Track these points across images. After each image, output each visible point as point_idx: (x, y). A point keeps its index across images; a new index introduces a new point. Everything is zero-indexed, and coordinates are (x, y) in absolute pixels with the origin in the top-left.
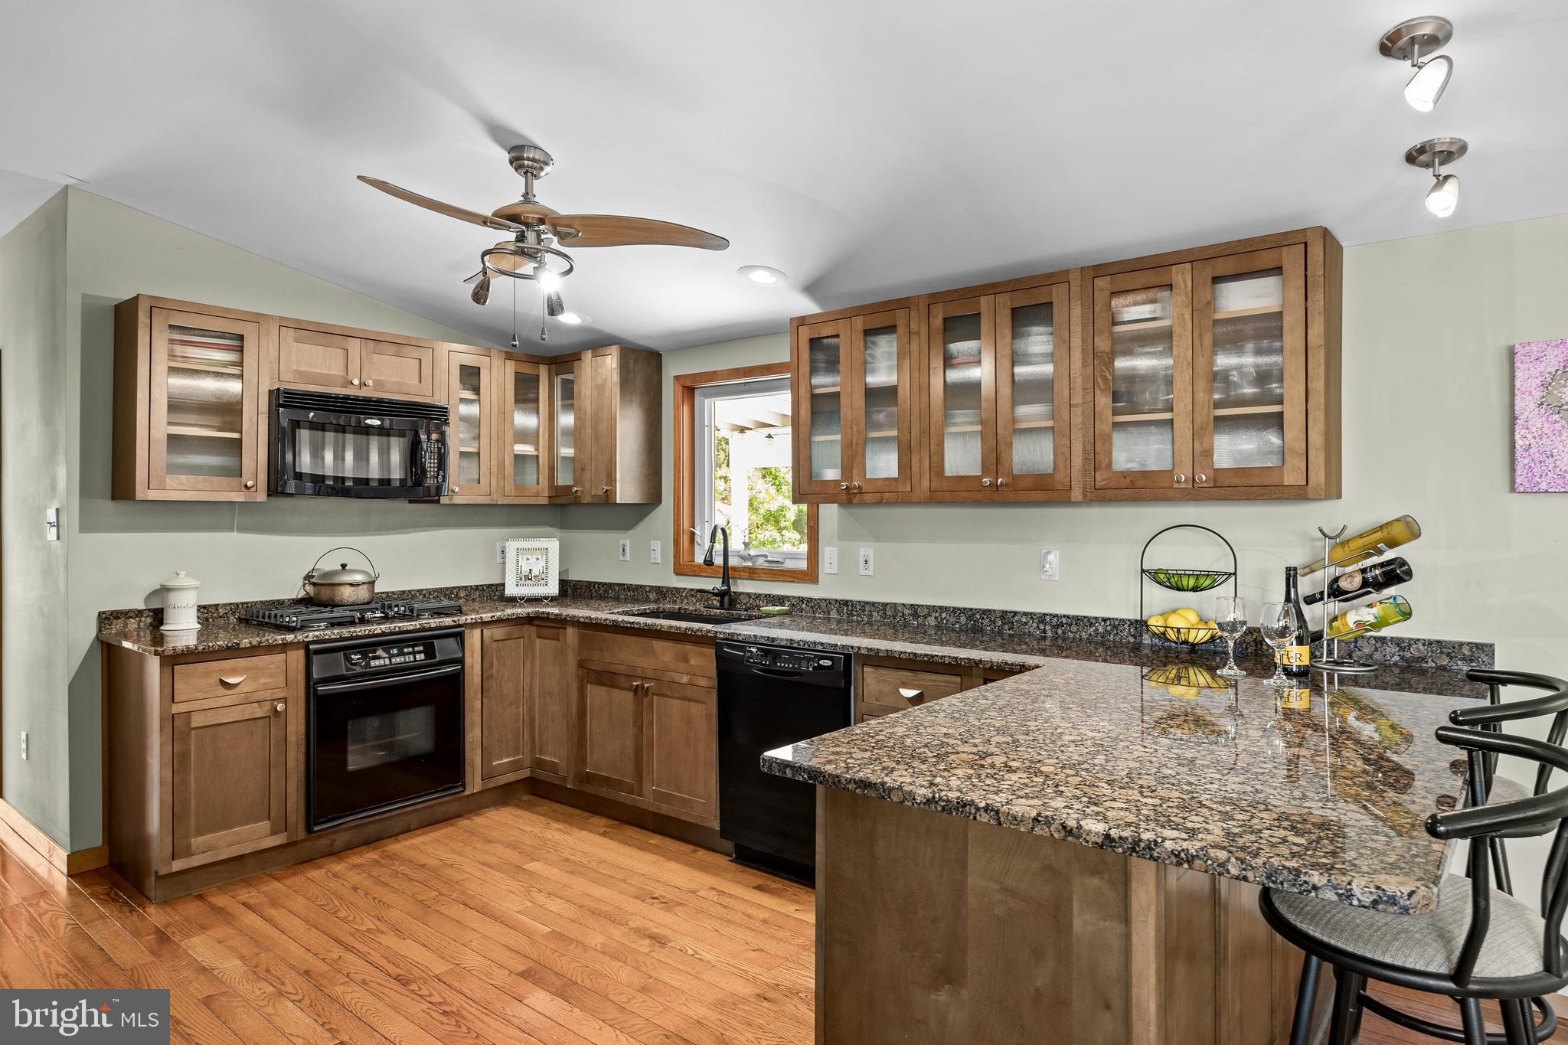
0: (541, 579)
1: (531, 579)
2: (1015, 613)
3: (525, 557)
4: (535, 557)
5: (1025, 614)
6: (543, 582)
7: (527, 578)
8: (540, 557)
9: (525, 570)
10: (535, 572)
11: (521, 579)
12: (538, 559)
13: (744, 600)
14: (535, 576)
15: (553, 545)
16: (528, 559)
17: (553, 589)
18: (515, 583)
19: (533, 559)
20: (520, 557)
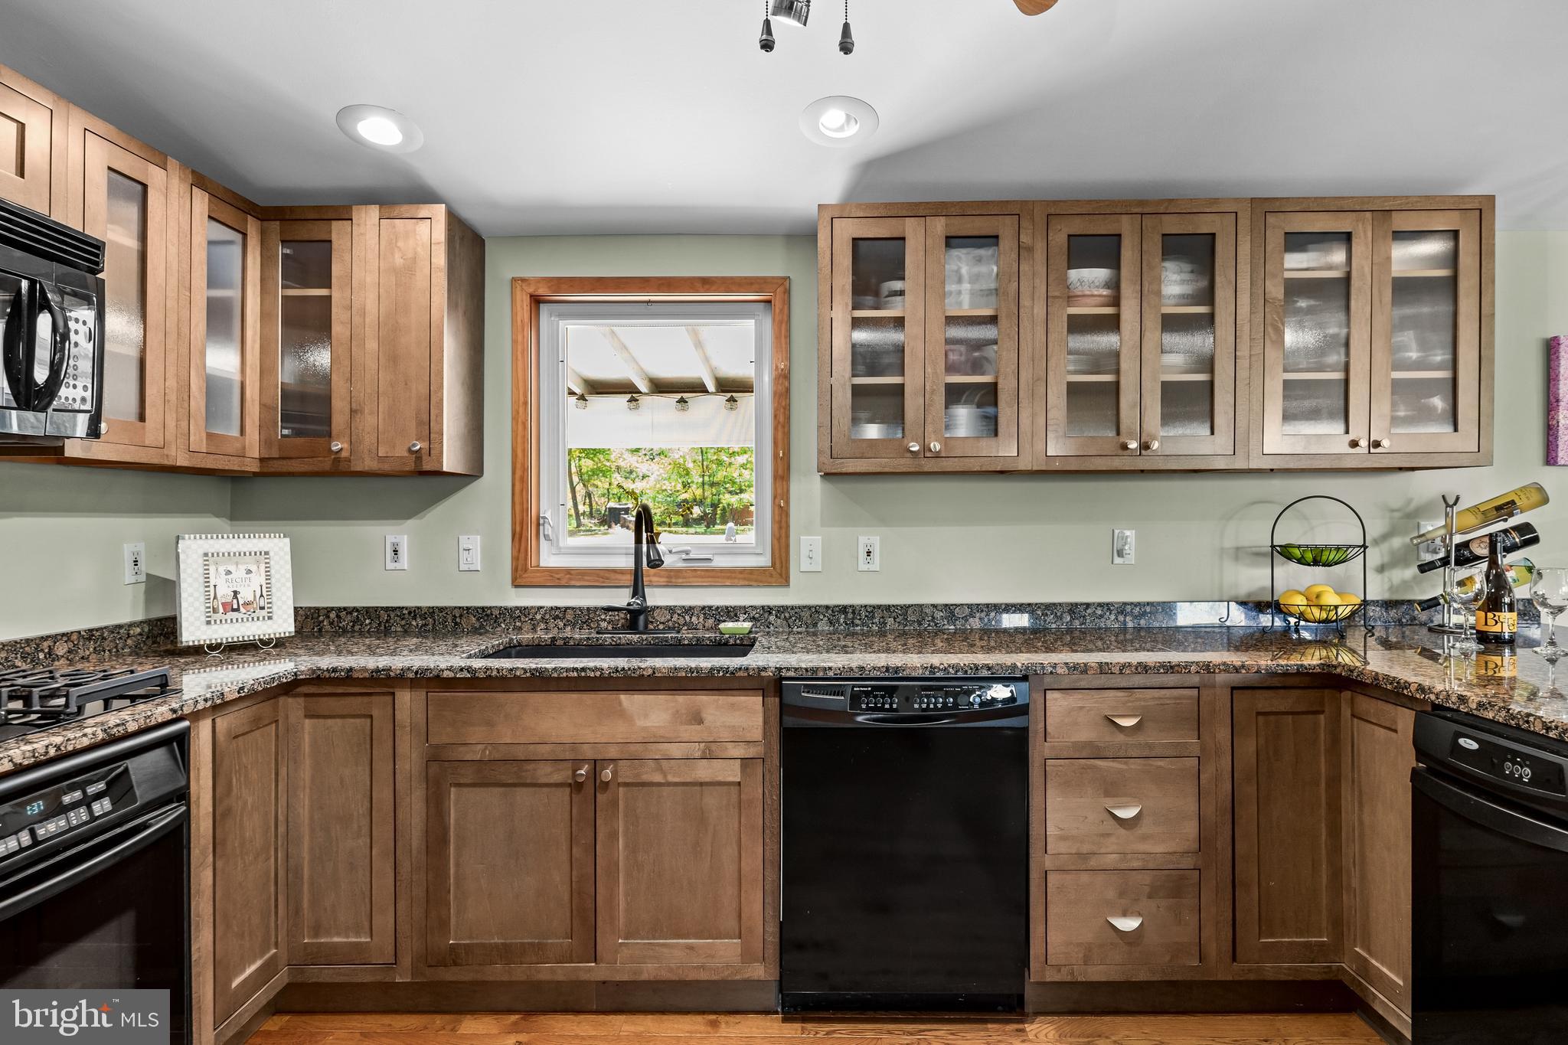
0: (262, 607)
1: (238, 610)
2: (1088, 605)
3: (222, 569)
4: (242, 568)
5: (1100, 605)
6: (264, 613)
7: (229, 608)
8: (253, 568)
9: (224, 592)
10: (246, 595)
11: (215, 611)
12: (249, 572)
13: (661, 617)
14: (247, 604)
15: (277, 546)
16: (229, 573)
17: (284, 624)
18: (203, 619)
19: (239, 572)
20: (212, 569)
